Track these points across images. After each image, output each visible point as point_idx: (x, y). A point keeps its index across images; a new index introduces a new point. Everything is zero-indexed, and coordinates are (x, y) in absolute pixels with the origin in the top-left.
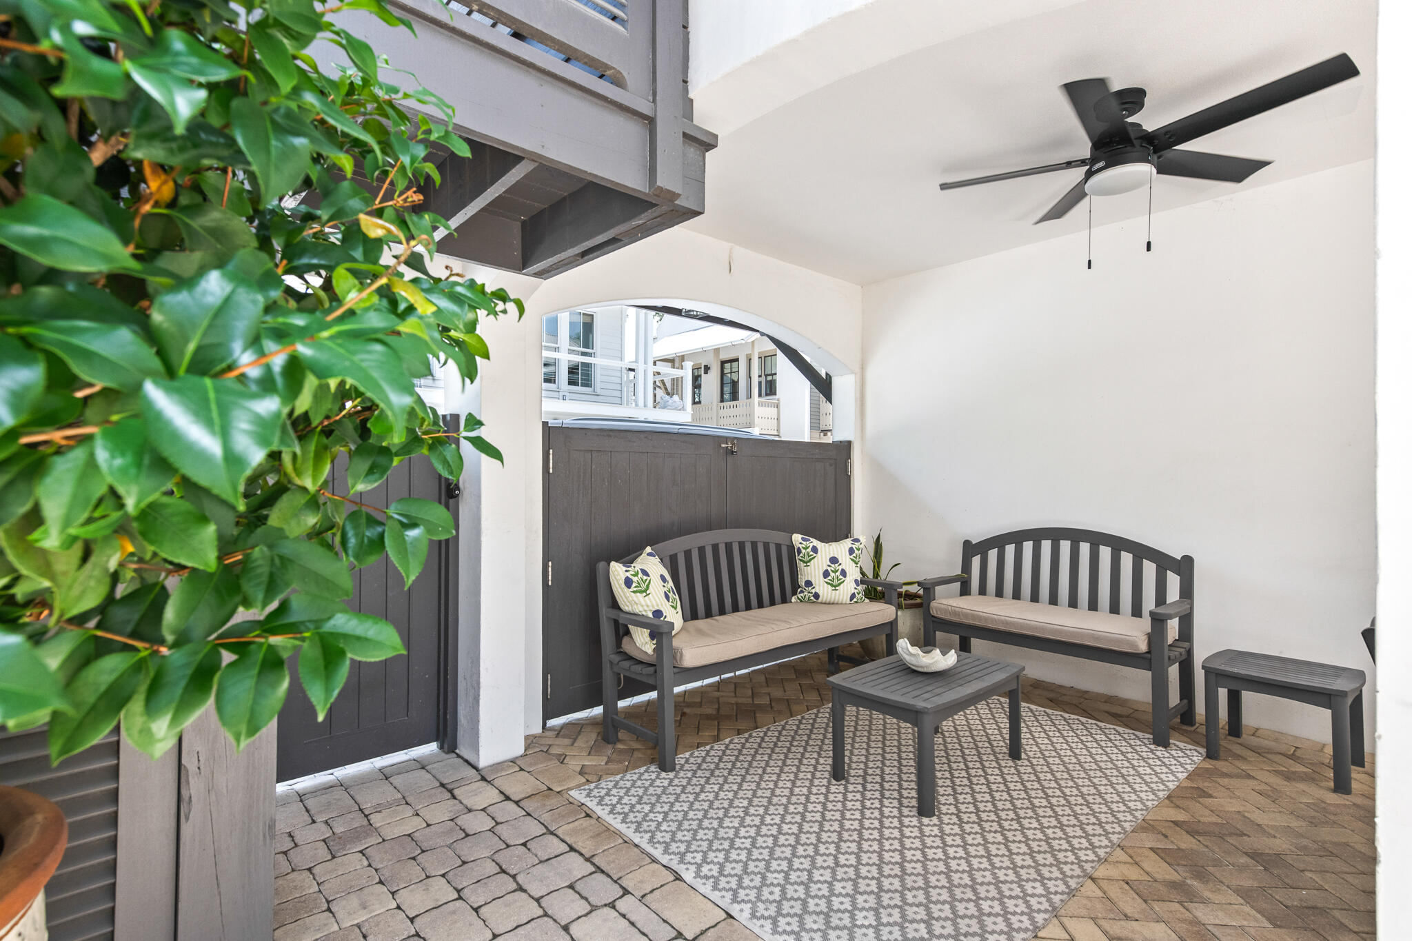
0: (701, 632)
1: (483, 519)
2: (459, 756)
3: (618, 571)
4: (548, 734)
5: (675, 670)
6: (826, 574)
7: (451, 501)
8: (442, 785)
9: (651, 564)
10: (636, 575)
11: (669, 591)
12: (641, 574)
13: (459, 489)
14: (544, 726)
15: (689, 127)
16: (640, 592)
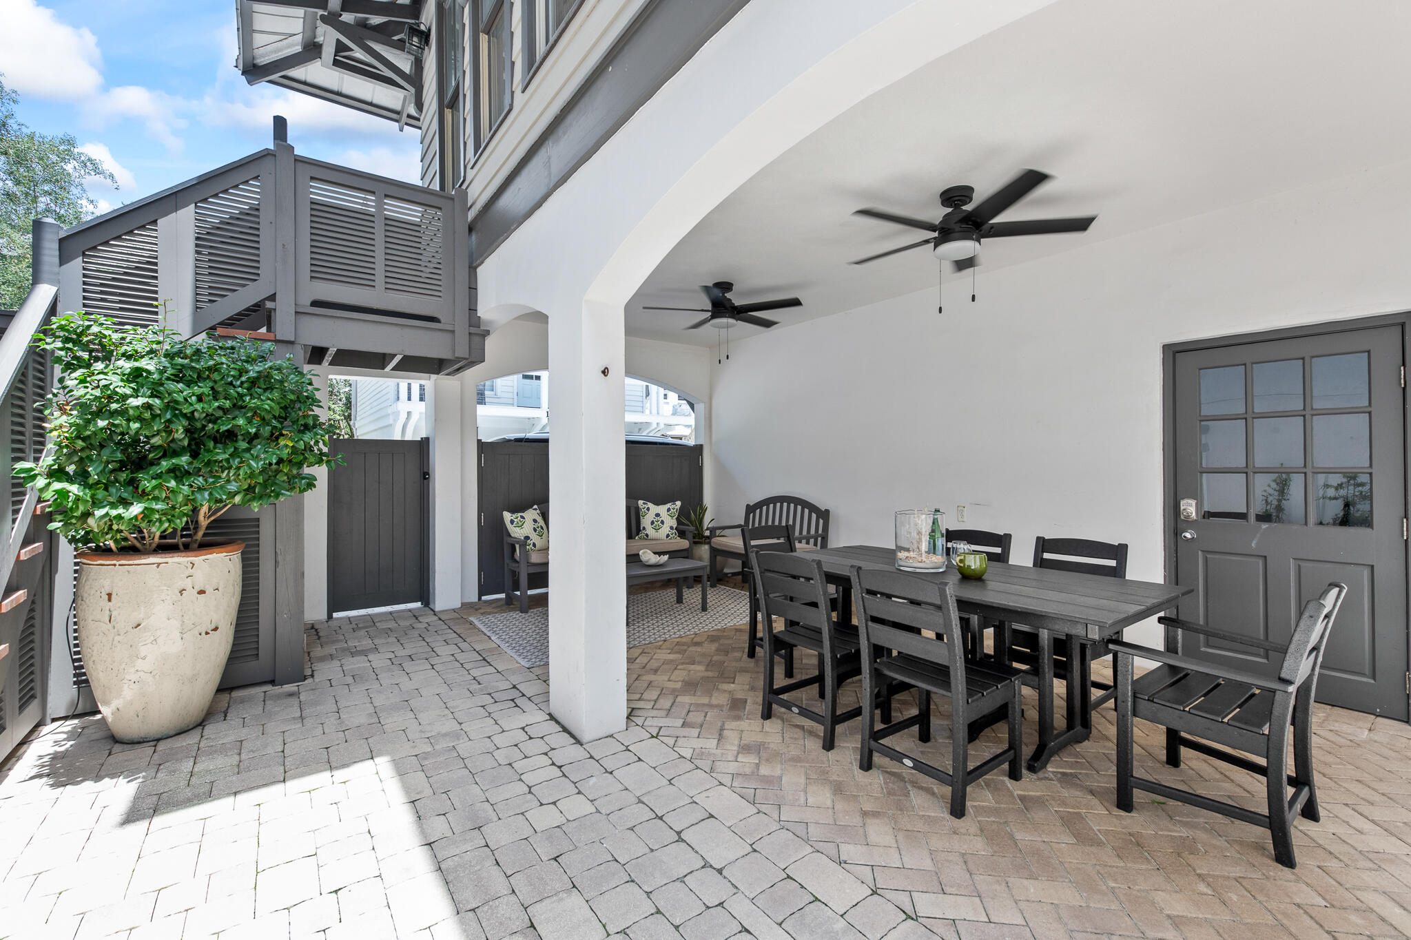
1: (437, 490)
2: (430, 608)
3: (507, 516)
4: (480, 601)
5: (528, 564)
6: (652, 523)
7: (425, 481)
8: (415, 616)
10: (517, 518)
11: (538, 527)
12: (519, 518)
13: (429, 475)
14: (480, 599)
15: (473, 330)
16: (518, 527)
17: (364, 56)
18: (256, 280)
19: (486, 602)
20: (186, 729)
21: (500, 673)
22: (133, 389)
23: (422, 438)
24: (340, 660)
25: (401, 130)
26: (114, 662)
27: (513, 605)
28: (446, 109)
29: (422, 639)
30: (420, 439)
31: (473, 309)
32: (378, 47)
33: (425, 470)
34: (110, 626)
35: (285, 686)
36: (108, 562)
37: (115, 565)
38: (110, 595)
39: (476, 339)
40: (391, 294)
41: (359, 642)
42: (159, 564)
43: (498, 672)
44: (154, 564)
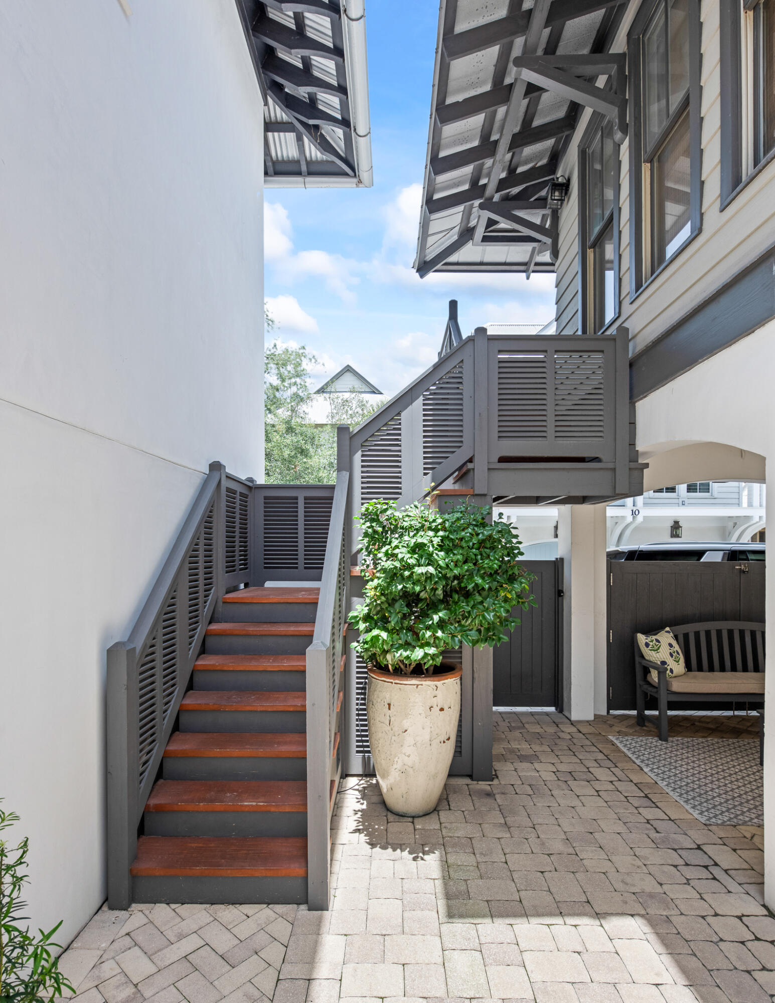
0: (695, 677)
1: (572, 608)
2: (564, 715)
3: (641, 638)
4: (609, 716)
5: (668, 692)
7: (560, 598)
8: (554, 722)
9: (666, 637)
10: (652, 641)
11: (674, 652)
12: (654, 642)
13: (563, 592)
14: (608, 712)
15: (633, 465)
16: (654, 650)
17: (511, 225)
18: (460, 447)
19: (615, 717)
20: (429, 812)
21: (673, 821)
22: (416, 559)
23: (557, 559)
24: (512, 763)
25: (528, 278)
26: (391, 755)
27: (645, 726)
28: (588, 250)
29: (572, 754)
30: (554, 559)
31: (632, 444)
32: (521, 214)
33: (560, 588)
34: (389, 728)
35: (480, 783)
36: (388, 680)
37: (392, 683)
38: (389, 705)
39: (636, 473)
40: (560, 441)
41: (519, 744)
42: (418, 685)
43: (670, 819)
44: (414, 685)
